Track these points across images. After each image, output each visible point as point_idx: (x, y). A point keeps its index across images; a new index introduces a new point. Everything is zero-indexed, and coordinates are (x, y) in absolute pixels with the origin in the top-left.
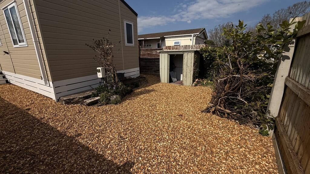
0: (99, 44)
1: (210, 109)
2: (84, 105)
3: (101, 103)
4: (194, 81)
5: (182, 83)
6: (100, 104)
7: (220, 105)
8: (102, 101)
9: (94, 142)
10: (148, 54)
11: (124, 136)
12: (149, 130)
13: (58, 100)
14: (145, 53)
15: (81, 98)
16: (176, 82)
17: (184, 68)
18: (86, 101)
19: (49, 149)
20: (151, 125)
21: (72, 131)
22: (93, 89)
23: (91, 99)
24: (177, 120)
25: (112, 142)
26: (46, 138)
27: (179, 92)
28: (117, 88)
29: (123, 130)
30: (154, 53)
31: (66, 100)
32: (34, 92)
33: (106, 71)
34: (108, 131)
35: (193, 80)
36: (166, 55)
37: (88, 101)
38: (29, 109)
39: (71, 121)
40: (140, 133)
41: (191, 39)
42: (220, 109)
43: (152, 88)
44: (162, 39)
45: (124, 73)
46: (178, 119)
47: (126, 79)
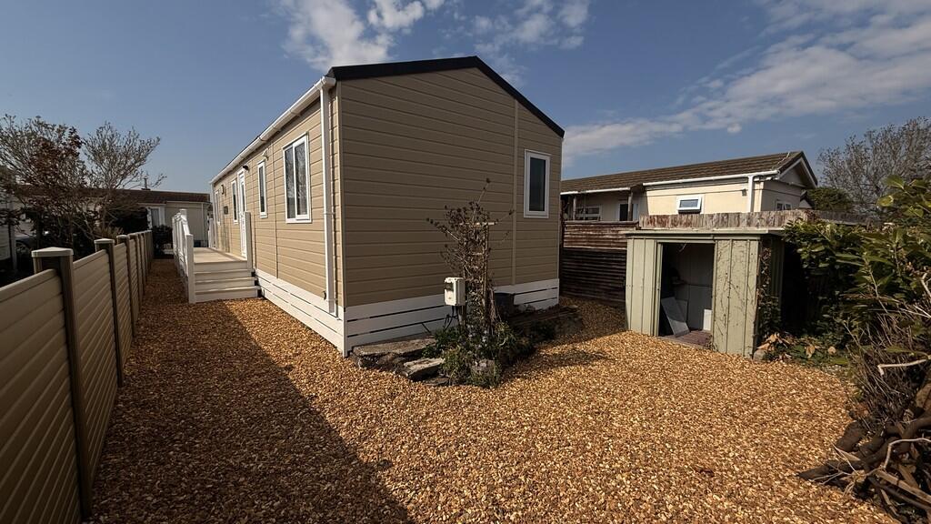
0: (457, 218)
1: (842, 473)
2: (405, 376)
3: (444, 377)
4: (759, 340)
5: (707, 342)
6: (443, 380)
7: (894, 466)
8: (449, 372)
9: (422, 497)
10: (589, 238)
11: (503, 500)
12: (586, 502)
13: (349, 354)
14: (579, 236)
15: (400, 355)
16: (683, 334)
17: (719, 293)
18: (409, 366)
19: (319, 487)
20: (592, 484)
21: (372, 449)
22: (428, 334)
23: (420, 363)
24: (693, 490)
25: (469, 511)
26: (315, 455)
27: (699, 376)
28: (492, 340)
29: (501, 480)
30: (608, 234)
31: (365, 356)
32: (303, 325)
33: (467, 288)
34: (460, 471)
35: (754, 338)
36: (651, 244)
37: (415, 366)
38: (290, 368)
39: (371, 419)
40: (554, 505)
41: (744, 192)
42: (896, 487)
43: (596, 349)
44: (635, 193)
45: (515, 294)
46: (694, 486)
47: (519, 311)
